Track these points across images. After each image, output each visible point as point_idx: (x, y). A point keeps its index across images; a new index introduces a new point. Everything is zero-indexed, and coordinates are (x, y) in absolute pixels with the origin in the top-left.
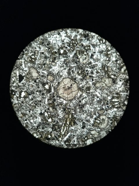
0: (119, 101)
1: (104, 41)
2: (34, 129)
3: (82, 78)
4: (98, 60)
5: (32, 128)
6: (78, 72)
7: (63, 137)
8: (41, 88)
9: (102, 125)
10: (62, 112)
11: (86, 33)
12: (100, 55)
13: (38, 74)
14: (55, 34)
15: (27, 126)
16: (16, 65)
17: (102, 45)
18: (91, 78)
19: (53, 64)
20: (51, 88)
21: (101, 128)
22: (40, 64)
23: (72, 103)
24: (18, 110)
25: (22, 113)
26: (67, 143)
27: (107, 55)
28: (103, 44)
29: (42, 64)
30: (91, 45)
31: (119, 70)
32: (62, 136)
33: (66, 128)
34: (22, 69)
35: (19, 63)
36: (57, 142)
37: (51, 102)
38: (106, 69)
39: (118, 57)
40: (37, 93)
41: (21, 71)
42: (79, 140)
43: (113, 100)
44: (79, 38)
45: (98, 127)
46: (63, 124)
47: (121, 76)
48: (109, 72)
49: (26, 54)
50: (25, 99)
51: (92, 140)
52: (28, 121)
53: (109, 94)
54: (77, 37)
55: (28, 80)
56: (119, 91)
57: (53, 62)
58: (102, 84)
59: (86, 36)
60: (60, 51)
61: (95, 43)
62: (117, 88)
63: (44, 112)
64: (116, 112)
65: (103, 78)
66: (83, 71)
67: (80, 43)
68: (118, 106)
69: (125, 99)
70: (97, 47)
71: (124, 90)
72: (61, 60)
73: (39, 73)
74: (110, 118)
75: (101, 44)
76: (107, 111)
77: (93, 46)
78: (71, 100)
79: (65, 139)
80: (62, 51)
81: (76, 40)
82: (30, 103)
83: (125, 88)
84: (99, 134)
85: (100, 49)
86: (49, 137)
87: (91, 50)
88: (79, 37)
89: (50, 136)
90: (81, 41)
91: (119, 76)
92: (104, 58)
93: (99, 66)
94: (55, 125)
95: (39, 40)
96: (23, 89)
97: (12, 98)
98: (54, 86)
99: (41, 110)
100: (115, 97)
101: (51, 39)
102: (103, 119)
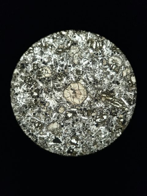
0: (96, 42)
1: (31, 48)
2: (112, 135)
3: (66, 77)
4: (49, 58)
5: (110, 137)
6: (59, 80)
7: (124, 106)
8: (70, 122)
9: (118, 63)
10: (99, 103)
11: (20, 66)
12: (45, 55)
14: (17, 98)
15: (108, 142)
16: (42, 144)
17: (34, 51)
18: (67, 67)
19: (47, 105)
20: (72, 111)
21: (121, 65)
22: (45, 119)
23: (91, 92)
24: (90, 149)
25: (94, 145)
26: (132, 102)
27: (46, 47)
28: (34, 50)
29: (46, 117)
30: (33, 62)
31: (64, 37)
33: (116, 101)
34: (48, 138)
35: (41, 141)
36: (129, 113)
37: (86, 113)
38: (61, 50)
39: (50, 36)
40: (75, 126)
41: (49, 139)
42: (131, 90)
43: (94, 47)
45: (120, 67)
46: (111, 104)
47: (71, 36)
48: (63, 48)
49: (33, 131)
50: (79, 140)
51: (132, 76)
52: (102, 140)
53: (87, 51)
54: (23, 76)
55: (59, 133)
56: (86, 40)
57: (45, 105)
58: (76, 57)
59: (23, 66)
60: (34, 96)
61: (31, 58)
62: (82, 41)
63: (96, 122)
64: (107, 46)
65: (69, 55)
66: (58, 75)
67: (29, 74)
68: (101, 44)
69: (95, 35)
70: (36, 57)
71: (85, 35)
72: (44, 96)
73: (54, 121)
74: (112, 54)
76: (104, 56)
77: (35, 61)
78: (88, 92)
79: (127, 104)
80: (35, 94)
81: (25, 77)
82: (84, 135)
83: (83, 33)
84: (127, 68)
85: (39, 53)
86: (123, 121)
87: (38, 63)
88: (23, 74)
89: (122, 120)
90: (27, 73)
91: (69, 38)
92: (48, 51)
93: (56, 57)
94: (111, 113)
95: (20, 116)
96: (68, 141)
97: (77, 153)
98: (70, 107)
99: (93, 125)
100: (91, 45)
101: (21, 103)
102: (112, 61)
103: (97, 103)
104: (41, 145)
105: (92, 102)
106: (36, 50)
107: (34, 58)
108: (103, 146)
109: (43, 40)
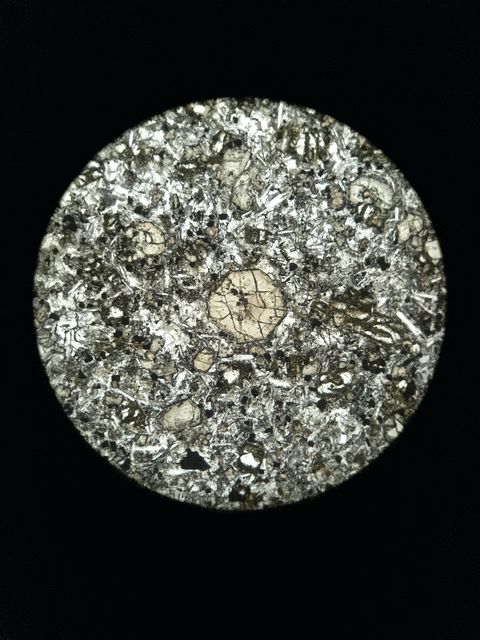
0: (304, 133)
1: (94, 164)
2: (372, 435)
3: (212, 254)
4: (156, 193)
5: (367, 440)
6: (192, 265)
7: (408, 339)
8: (234, 397)
9: (381, 198)
10: (324, 333)
11: (61, 223)
12: (140, 183)
13: (185, 403)
14: (56, 329)
15: (359, 458)
16: (145, 475)
17: (106, 174)
18: (216, 220)
19: (155, 346)
20: (239, 362)
21: (391, 203)
22: (152, 392)
23: (296, 297)
24: (303, 483)
25: (314, 472)
26: (433, 325)
27: (143, 159)
28: (104, 169)
29: (154, 385)
30: (103, 209)
31: (200, 124)
32: (405, 340)
33: (378, 323)
34: (163, 455)
35: (141, 465)
36: (424, 359)
37: (285, 367)
38: (191, 166)
39: (154, 122)
40: (249, 410)
42: (427, 284)
43: (301, 151)
44: (75, 250)
45: (388, 212)
46: (365, 335)
47: (222, 117)
48: (200, 157)
49: (115, 435)
50: (266, 456)
51: (429, 239)
52: (342, 454)
53: (277, 166)
54: (72, 256)
55: (200, 438)
56: (272, 128)
57: (148, 347)
58: (242, 184)
59: (72, 224)
60: (113, 318)
61: (98, 197)
62: (261, 133)
63: (318, 395)
64: (343, 146)
65: (220, 181)
66: (188, 249)
67: (92, 248)
68: (321, 139)
69: (301, 110)
70: (111, 192)
71: (267, 111)
72: (145, 318)
73: (183, 398)
74: (360, 169)
75: (103, 177)
76: (334, 178)
77: (110, 205)
78: (286, 298)
79: (416, 331)
80: (116, 313)
81: (80, 259)
82: (281, 439)
83: (262, 108)
84: (412, 214)
85: (122, 180)
86: (406, 385)
87: (120, 211)
88: (72, 250)
89: (403, 384)
90: (87, 244)
91: (218, 126)
92: (150, 170)
93: (178, 191)
94: (365, 362)
95: (68, 387)
96: (231, 460)
97: (260, 498)
98: (230, 351)
99: (310, 404)
100: (289, 143)
101: (70, 345)
102: (362, 194)
103: (319, 333)
104: (144, 479)
105: (301, 329)
106: (112, 169)
107: (106, 195)
108: (346, 473)
109: (131, 135)
